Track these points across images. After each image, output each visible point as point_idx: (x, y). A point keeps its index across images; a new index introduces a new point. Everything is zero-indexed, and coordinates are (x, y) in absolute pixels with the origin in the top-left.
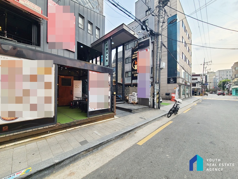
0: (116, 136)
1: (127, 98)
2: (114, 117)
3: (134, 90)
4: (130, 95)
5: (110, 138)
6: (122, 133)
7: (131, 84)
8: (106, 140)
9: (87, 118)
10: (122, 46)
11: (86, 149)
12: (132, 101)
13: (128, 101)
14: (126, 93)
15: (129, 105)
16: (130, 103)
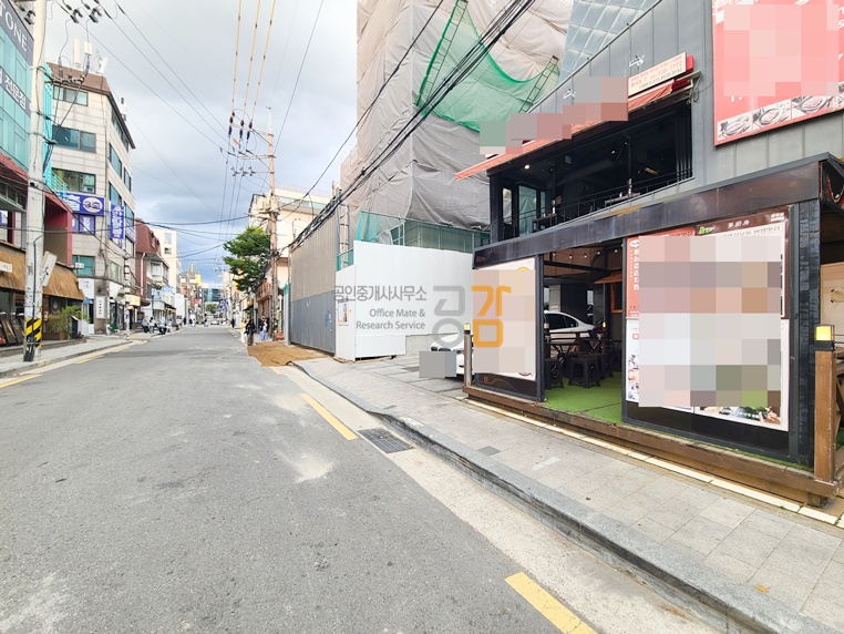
8: (501, 477)
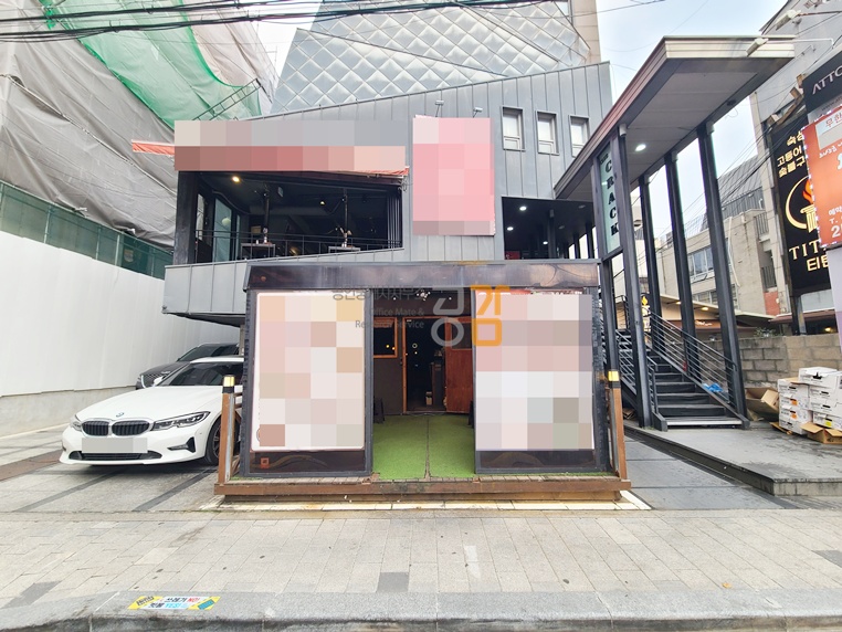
0: (542, 616)
1: (768, 399)
2: (618, 498)
3: (818, 354)
4: (784, 381)
5: (505, 616)
6: (595, 615)
7: (795, 317)
9: (472, 475)
10: (696, 141)
11: (373, 617)
12: (802, 423)
13: (777, 420)
14: (766, 372)
15: (782, 441)
16: (795, 435)
